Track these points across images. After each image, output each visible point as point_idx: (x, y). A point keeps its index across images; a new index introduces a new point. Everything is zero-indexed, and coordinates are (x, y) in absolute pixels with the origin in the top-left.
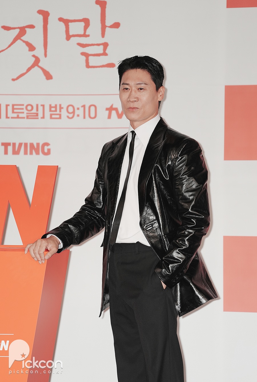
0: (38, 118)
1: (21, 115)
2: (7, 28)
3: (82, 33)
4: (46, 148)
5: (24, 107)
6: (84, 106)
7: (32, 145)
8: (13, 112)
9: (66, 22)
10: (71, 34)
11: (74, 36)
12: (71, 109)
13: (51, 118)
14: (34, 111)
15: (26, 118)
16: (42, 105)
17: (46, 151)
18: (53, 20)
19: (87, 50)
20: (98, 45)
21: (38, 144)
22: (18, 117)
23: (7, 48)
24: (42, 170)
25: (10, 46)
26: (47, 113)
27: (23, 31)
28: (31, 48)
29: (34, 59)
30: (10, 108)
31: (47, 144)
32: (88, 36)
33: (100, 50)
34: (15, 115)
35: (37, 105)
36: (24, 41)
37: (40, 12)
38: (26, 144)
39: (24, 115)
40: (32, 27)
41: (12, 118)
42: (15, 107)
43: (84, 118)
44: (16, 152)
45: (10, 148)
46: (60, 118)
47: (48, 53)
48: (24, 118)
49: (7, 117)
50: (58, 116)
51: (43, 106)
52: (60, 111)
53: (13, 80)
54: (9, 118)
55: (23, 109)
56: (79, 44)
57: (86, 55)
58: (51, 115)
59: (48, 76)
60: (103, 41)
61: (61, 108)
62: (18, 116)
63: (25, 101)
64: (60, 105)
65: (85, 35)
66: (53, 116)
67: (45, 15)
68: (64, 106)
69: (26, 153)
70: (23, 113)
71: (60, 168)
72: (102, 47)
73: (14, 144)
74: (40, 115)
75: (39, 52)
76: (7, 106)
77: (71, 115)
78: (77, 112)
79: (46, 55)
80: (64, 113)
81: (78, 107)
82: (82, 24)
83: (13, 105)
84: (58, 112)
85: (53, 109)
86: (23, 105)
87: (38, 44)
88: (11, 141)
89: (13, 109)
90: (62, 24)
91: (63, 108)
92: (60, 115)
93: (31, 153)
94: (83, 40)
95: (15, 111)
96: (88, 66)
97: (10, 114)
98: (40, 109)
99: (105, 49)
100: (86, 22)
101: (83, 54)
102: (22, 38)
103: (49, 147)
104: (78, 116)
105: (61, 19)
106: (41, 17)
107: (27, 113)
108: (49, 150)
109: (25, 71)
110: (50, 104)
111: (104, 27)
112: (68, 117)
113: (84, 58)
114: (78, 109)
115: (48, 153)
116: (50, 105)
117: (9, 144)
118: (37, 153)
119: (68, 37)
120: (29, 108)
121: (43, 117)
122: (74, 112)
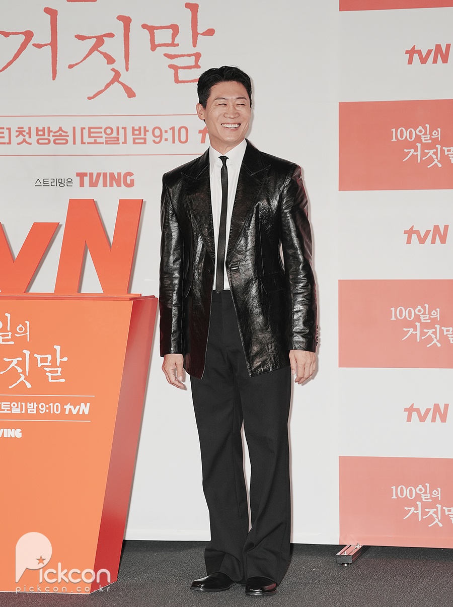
0: (119, 143)
1: (98, 140)
2: (81, 38)
3: (170, 42)
4: (129, 178)
5: (102, 130)
6: (173, 129)
7: (112, 175)
8: (90, 137)
9: (151, 29)
10: (156, 43)
11: (160, 45)
12: (157, 132)
13: (134, 143)
14: (114, 135)
15: (104, 143)
16: (123, 128)
17: (129, 182)
18: (135, 27)
19: (176, 62)
20: (189, 55)
21: (119, 174)
22: (95, 142)
23: (82, 61)
24: (124, 204)
25: (85, 58)
26: (130, 137)
27: (100, 40)
28: (110, 60)
29: (113, 73)
30: (86, 132)
31: (130, 174)
32: (177, 45)
33: (191, 61)
34: (92, 140)
35: (118, 128)
36: (101, 53)
37: (120, 18)
38: (105, 174)
39: (103, 140)
40: (111, 35)
41: (88, 143)
42: (92, 130)
43: (174, 142)
44: (93, 184)
45: (86, 180)
46: (145, 143)
47: (129, 66)
48: (103, 143)
49: (83, 143)
50: (143, 141)
51: (125, 128)
52: (145, 135)
53: (89, 98)
54: (85, 143)
55: (101, 132)
56: (166, 55)
57: (175, 68)
58: (134, 139)
59: (130, 93)
60: (194, 51)
61: (146, 131)
62: (95, 140)
63: (104, 123)
64: (145, 128)
65: (173, 44)
66: (137, 141)
67: (126, 21)
68: (150, 128)
69: (105, 185)
70: (102, 137)
71: (145, 202)
72: (193, 58)
73: (91, 174)
74: (122, 139)
75: (120, 65)
76: (82, 129)
77: (157, 140)
78: (165, 136)
79: (127, 69)
80: (149, 136)
81: (166, 129)
82: (170, 31)
83: (90, 128)
84: (142, 136)
85: (137, 132)
86: (101, 128)
87: (119, 56)
88: (88, 171)
89: (90, 132)
90: (146, 32)
91: (148, 131)
92: (145, 139)
93: (111, 185)
94: (171, 51)
95: (92, 135)
96: (177, 81)
97: (86, 139)
98: (122, 132)
99: (197, 60)
100: (175, 29)
101: (171, 66)
102: (101, 49)
103: (132, 177)
104: (166, 140)
105: (144, 26)
106: (121, 24)
107: (106, 138)
108: (132, 181)
109: (103, 88)
110: (133, 126)
111: (195, 35)
112: (154, 141)
113: (172, 71)
114: (166, 132)
115: (132, 184)
116: (133, 128)
117: (85, 174)
118: (119, 185)
119: (154, 47)
120: (109, 131)
121: (125, 142)
122: (161, 136)
